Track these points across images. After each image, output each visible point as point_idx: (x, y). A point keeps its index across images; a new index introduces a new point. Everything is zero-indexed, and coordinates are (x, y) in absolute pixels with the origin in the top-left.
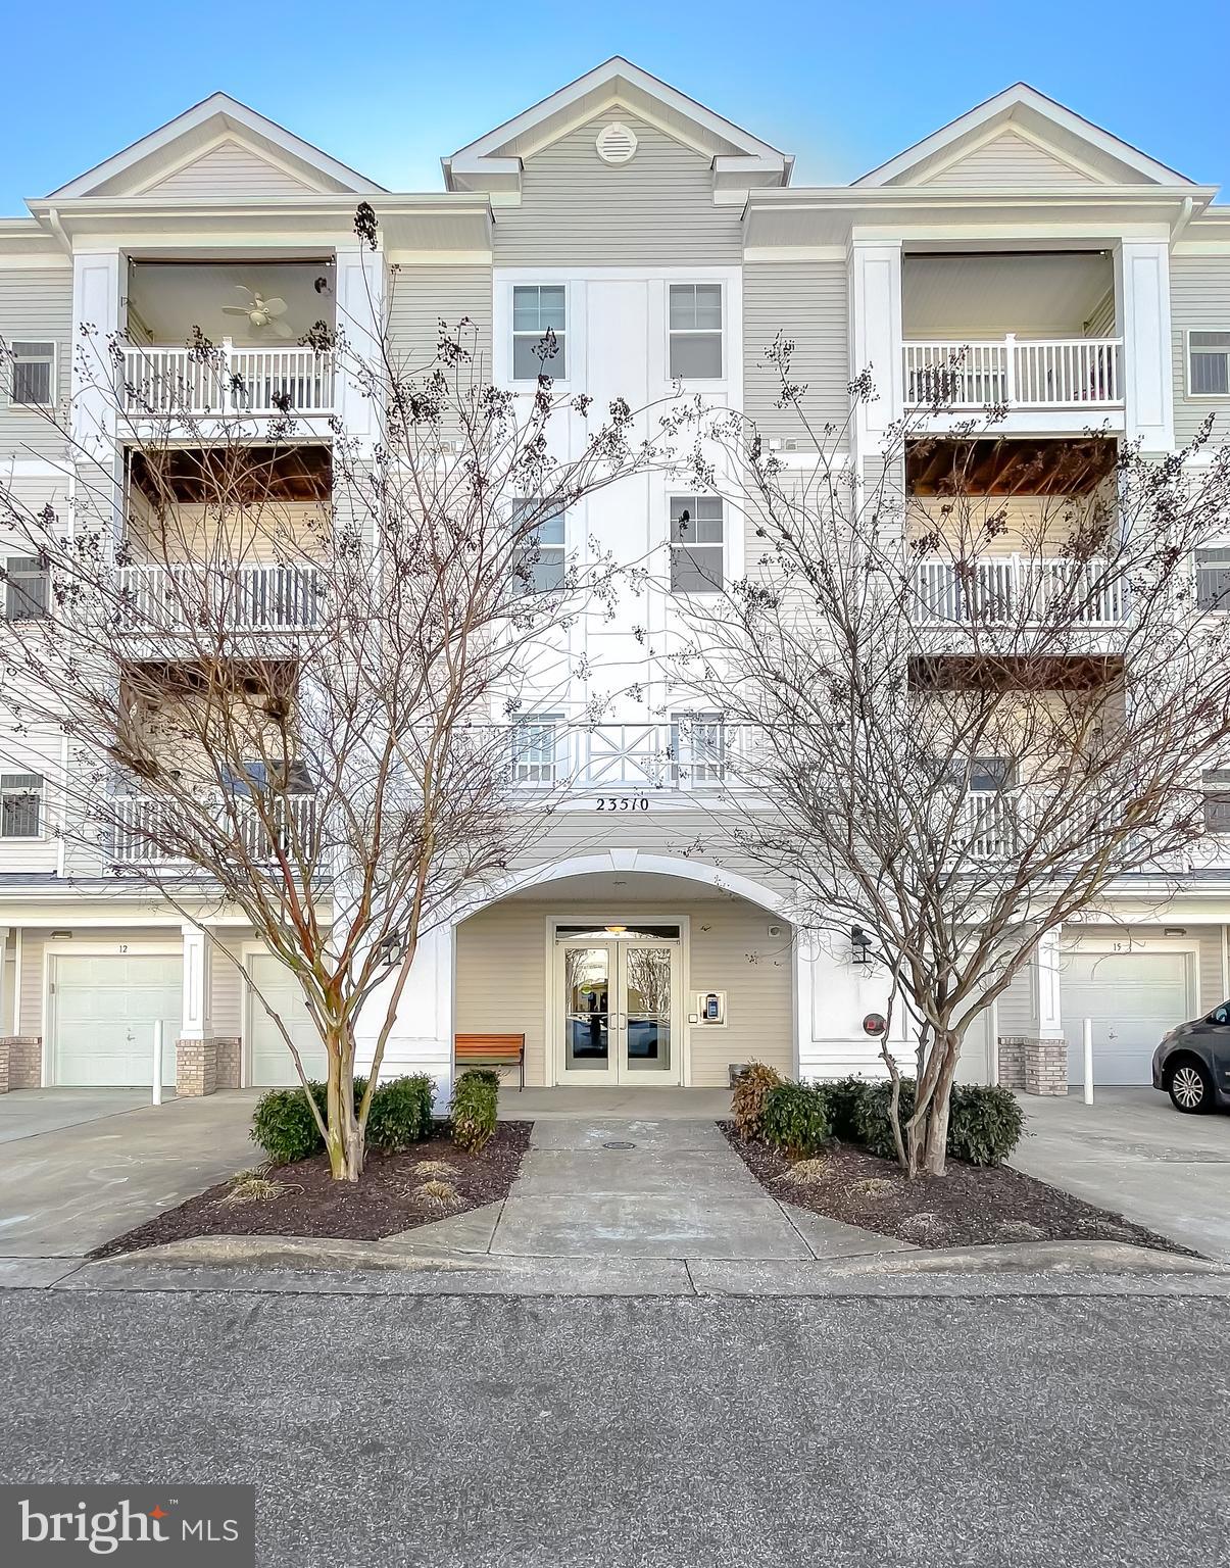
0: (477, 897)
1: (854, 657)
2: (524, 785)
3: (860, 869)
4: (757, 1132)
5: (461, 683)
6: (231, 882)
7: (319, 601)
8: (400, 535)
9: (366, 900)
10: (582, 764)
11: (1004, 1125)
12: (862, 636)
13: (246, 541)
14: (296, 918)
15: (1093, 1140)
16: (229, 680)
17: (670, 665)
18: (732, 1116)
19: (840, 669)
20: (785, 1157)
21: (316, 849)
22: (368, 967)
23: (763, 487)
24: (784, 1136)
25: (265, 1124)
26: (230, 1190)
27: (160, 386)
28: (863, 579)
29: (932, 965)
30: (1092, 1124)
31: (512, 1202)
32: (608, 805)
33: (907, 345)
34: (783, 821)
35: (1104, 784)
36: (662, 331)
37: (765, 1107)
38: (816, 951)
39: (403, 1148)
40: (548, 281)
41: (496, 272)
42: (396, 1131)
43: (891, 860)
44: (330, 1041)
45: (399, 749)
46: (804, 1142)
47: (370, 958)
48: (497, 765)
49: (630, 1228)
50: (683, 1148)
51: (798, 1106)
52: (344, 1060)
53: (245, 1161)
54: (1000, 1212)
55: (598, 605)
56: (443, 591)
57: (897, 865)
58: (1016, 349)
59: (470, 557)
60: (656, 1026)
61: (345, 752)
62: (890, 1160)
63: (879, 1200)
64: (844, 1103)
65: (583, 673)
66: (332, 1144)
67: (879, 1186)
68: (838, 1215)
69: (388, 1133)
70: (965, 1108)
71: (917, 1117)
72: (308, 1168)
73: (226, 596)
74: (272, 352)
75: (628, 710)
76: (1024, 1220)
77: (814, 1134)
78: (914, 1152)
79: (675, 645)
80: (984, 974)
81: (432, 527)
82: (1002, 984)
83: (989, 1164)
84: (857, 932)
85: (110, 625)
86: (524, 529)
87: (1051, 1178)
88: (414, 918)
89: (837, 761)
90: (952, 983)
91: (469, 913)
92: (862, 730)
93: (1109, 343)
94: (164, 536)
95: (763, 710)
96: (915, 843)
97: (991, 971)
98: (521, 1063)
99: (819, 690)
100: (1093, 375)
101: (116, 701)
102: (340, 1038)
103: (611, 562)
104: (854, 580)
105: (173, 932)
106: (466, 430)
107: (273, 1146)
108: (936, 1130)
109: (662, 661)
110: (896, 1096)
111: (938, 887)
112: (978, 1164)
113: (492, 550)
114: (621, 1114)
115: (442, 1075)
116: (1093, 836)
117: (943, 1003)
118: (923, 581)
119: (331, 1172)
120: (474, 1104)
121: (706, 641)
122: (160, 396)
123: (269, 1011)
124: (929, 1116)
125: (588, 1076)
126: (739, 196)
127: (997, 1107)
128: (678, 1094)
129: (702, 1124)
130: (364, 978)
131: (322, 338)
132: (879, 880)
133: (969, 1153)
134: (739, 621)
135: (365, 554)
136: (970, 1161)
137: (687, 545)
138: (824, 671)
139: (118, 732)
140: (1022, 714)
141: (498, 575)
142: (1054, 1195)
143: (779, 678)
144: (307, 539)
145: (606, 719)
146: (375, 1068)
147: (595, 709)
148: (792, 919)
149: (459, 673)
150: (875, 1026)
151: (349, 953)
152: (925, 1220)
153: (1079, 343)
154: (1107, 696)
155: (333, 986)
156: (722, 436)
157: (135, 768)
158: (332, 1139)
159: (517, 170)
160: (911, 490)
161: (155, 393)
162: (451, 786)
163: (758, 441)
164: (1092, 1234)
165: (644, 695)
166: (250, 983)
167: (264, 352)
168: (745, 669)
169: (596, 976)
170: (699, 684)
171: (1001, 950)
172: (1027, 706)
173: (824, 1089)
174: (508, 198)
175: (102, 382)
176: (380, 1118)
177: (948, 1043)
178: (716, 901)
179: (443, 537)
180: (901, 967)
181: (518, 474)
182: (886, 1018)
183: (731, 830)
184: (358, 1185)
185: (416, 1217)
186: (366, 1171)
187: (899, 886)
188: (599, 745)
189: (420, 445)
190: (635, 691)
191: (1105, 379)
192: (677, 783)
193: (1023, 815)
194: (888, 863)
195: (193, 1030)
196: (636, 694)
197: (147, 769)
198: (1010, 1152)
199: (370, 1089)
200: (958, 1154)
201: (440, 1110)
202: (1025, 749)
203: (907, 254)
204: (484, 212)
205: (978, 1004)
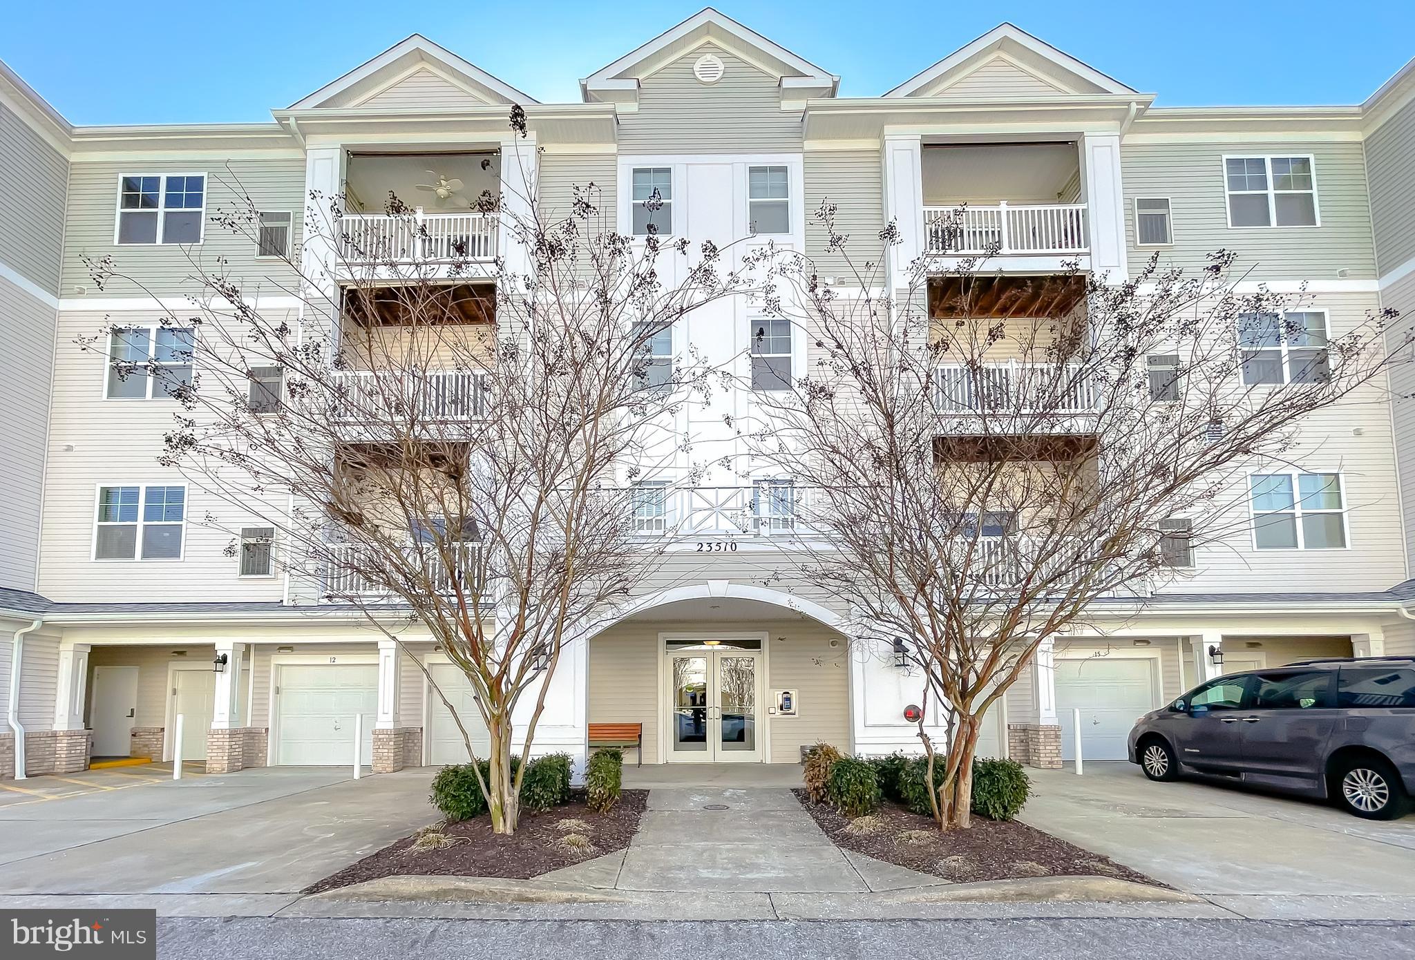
0: (606, 617)
1: (892, 434)
2: (642, 532)
3: (899, 591)
4: (823, 796)
5: (594, 454)
6: (418, 604)
7: (486, 394)
8: (547, 344)
9: (521, 618)
10: (686, 515)
11: (1015, 789)
12: (897, 417)
13: (431, 349)
14: (467, 634)
15: (1082, 801)
16: (418, 453)
17: (752, 442)
18: (804, 785)
19: (881, 443)
20: (845, 815)
21: (483, 581)
22: (523, 669)
23: (821, 311)
24: (845, 799)
25: (441, 791)
26: (414, 841)
27: (369, 237)
28: (897, 376)
29: (956, 665)
30: (1081, 789)
31: (633, 850)
32: (705, 548)
33: (927, 209)
34: (841, 558)
35: (1084, 527)
36: (744, 200)
37: (829, 777)
38: (867, 654)
39: (548, 809)
40: (661, 164)
41: (619, 158)
42: (543, 796)
43: (924, 585)
44: (492, 725)
45: (547, 503)
46: (860, 802)
47: (524, 661)
48: (622, 516)
49: (726, 869)
50: (765, 809)
51: (855, 775)
52: (503, 740)
53: (426, 820)
54: (1014, 855)
55: (698, 396)
56: (580, 385)
57: (928, 589)
58: (1008, 212)
59: (600, 360)
60: (743, 718)
61: (506, 507)
62: (928, 817)
63: (920, 846)
64: (890, 773)
65: (686, 448)
66: (493, 805)
67: (920, 836)
68: (888, 859)
69: (536, 797)
70: (984, 776)
71: (948, 782)
72: (474, 825)
73: (417, 390)
74: (453, 217)
75: (720, 476)
76: (1032, 860)
77: (868, 797)
78: (945, 810)
79: (756, 427)
80: (996, 673)
81: (572, 339)
82: (1011, 679)
83: (1004, 819)
84: (898, 642)
85: (328, 413)
86: (641, 339)
87: (1052, 829)
88: (558, 630)
89: (881, 513)
90: (972, 679)
91: (600, 628)
92: (899, 488)
93: (1077, 208)
94: (370, 346)
95: (823, 474)
96: (940, 572)
97: (1002, 669)
98: (639, 746)
99: (866, 460)
100: (1066, 231)
101: (331, 468)
102: (500, 724)
103: (707, 365)
104: (891, 377)
105: (372, 647)
106: (596, 266)
107: (447, 808)
108: (962, 792)
109: (746, 439)
110: (931, 767)
111: (959, 607)
112: (995, 819)
113: (617, 354)
114: (716, 784)
115: (578, 753)
116: (1077, 565)
117: (966, 695)
118: (943, 377)
119: (492, 828)
120: (604, 775)
121: (779, 424)
122: (368, 243)
123: (445, 702)
124: (956, 782)
125: (691, 756)
126: (800, 105)
127: (1009, 775)
128: (760, 769)
129: (780, 791)
130: (520, 678)
131: (488, 204)
132: (915, 600)
133: (989, 811)
134: (804, 409)
135: (521, 358)
136: (990, 817)
137: (764, 355)
138: (869, 444)
139: (333, 492)
140: (1020, 476)
141: (622, 373)
142: (1057, 843)
143: (835, 450)
144: (478, 349)
145: (704, 482)
146: (527, 747)
147: (695, 475)
148: (848, 632)
149: (591, 448)
150: (913, 714)
151: (508, 657)
152: (955, 861)
153: (1055, 208)
154: (1085, 460)
155: (495, 684)
156: (788, 273)
157: (346, 518)
158: (493, 802)
159: (635, 87)
160: (932, 313)
161: (366, 242)
162: (586, 532)
163: (815, 277)
164: (1086, 871)
165: (732, 466)
166: (431, 680)
167: (446, 217)
168: (809, 444)
169: (696, 680)
170: (774, 456)
171: (1009, 654)
172: (1024, 470)
173: (875, 762)
174: (627, 107)
175: (326, 233)
176: (530, 786)
177: (971, 724)
178: (790, 621)
179: (580, 345)
180: (933, 667)
181: (635, 298)
182: (921, 708)
183: (800, 565)
184: (513, 837)
185: (559, 861)
186: (520, 826)
187: (930, 604)
188: (698, 503)
189: (561, 278)
190: (726, 462)
191: (1076, 232)
192: (759, 531)
193: (1023, 551)
194: (921, 587)
195: (386, 722)
196: (726, 464)
197: (355, 520)
198: (1020, 810)
199: (523, 763)
200: (979, 812)
201: (578, 781)
202: (1023, 503)
203: (925, 145)
204: (611, 116)
205: (992, 695)
